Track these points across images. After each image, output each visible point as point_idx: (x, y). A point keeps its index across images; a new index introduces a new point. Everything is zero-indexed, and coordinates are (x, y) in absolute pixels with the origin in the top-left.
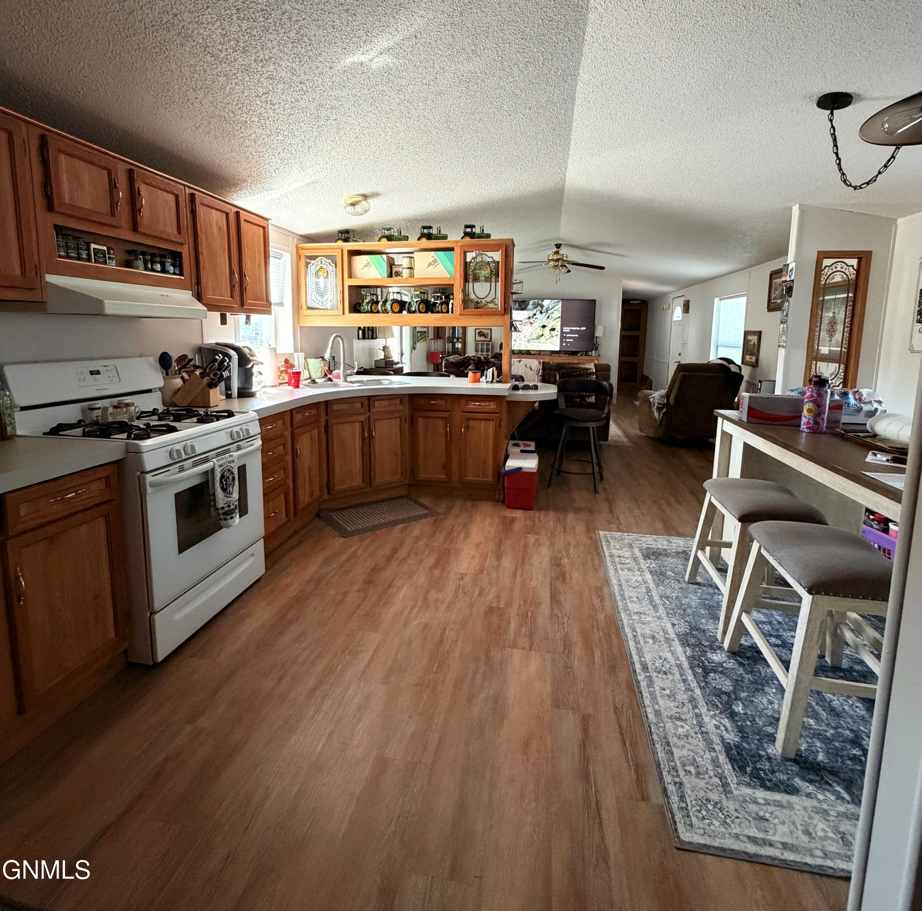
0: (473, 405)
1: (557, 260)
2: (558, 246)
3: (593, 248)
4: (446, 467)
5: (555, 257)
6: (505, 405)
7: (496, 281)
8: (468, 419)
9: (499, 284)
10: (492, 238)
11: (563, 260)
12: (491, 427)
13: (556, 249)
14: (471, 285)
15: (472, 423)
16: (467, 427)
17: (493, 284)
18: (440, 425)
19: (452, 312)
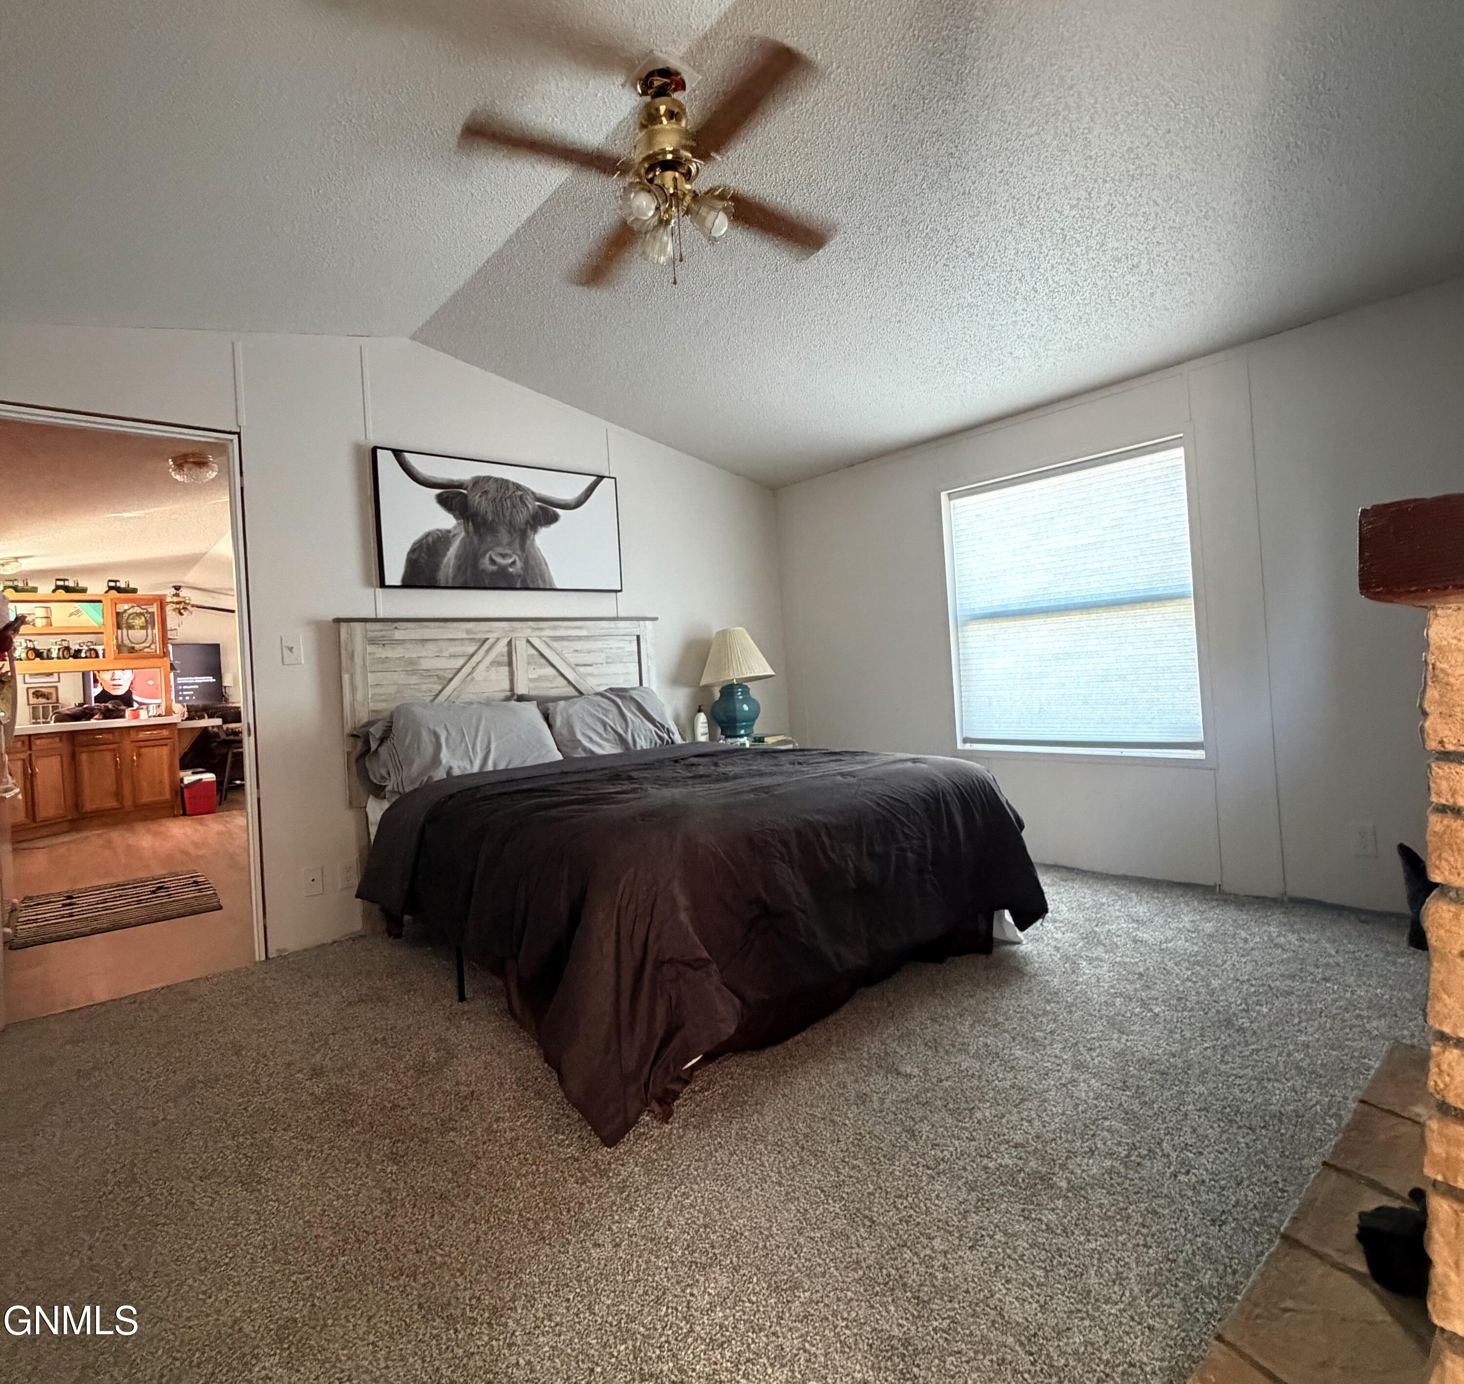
0: (142, 735)
1: (179, 603)
2: (177, 588)
3: (223, 591)
4: (118, 795)
5: (175, 599)
6: (176, 732)
7: (153, 628)
8: (141, 747)
9: (156, 631)
10: (139, 593)
11: (185, 603)
12: (165, 751)
13: (174, 591)
14: (125, 631)
15: (143, 750)
16: (139, 755)
17: (150, 631)
18: (108, 756)
19: (104, 657)
